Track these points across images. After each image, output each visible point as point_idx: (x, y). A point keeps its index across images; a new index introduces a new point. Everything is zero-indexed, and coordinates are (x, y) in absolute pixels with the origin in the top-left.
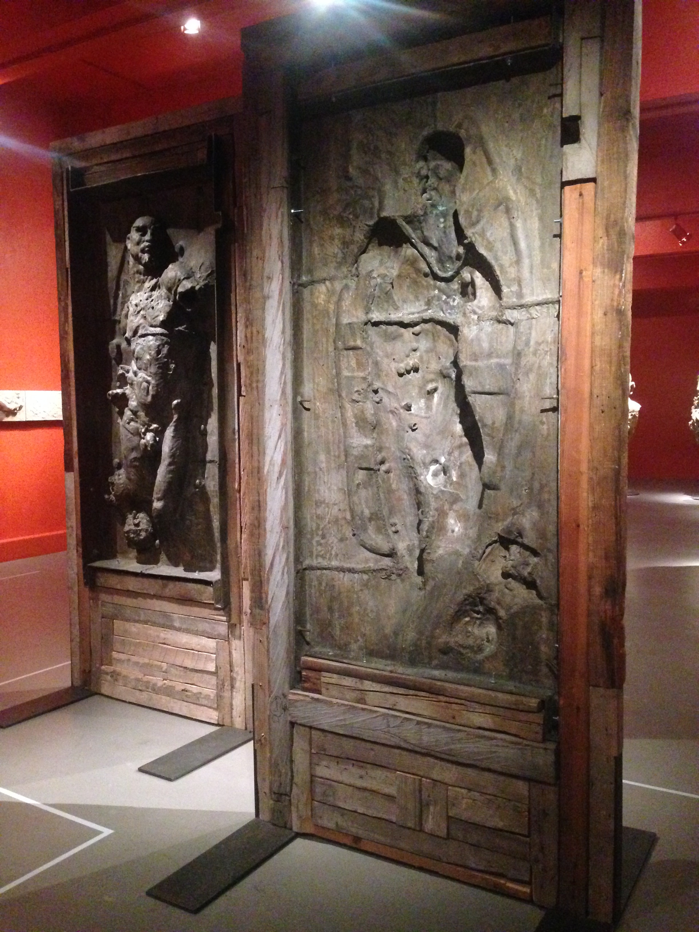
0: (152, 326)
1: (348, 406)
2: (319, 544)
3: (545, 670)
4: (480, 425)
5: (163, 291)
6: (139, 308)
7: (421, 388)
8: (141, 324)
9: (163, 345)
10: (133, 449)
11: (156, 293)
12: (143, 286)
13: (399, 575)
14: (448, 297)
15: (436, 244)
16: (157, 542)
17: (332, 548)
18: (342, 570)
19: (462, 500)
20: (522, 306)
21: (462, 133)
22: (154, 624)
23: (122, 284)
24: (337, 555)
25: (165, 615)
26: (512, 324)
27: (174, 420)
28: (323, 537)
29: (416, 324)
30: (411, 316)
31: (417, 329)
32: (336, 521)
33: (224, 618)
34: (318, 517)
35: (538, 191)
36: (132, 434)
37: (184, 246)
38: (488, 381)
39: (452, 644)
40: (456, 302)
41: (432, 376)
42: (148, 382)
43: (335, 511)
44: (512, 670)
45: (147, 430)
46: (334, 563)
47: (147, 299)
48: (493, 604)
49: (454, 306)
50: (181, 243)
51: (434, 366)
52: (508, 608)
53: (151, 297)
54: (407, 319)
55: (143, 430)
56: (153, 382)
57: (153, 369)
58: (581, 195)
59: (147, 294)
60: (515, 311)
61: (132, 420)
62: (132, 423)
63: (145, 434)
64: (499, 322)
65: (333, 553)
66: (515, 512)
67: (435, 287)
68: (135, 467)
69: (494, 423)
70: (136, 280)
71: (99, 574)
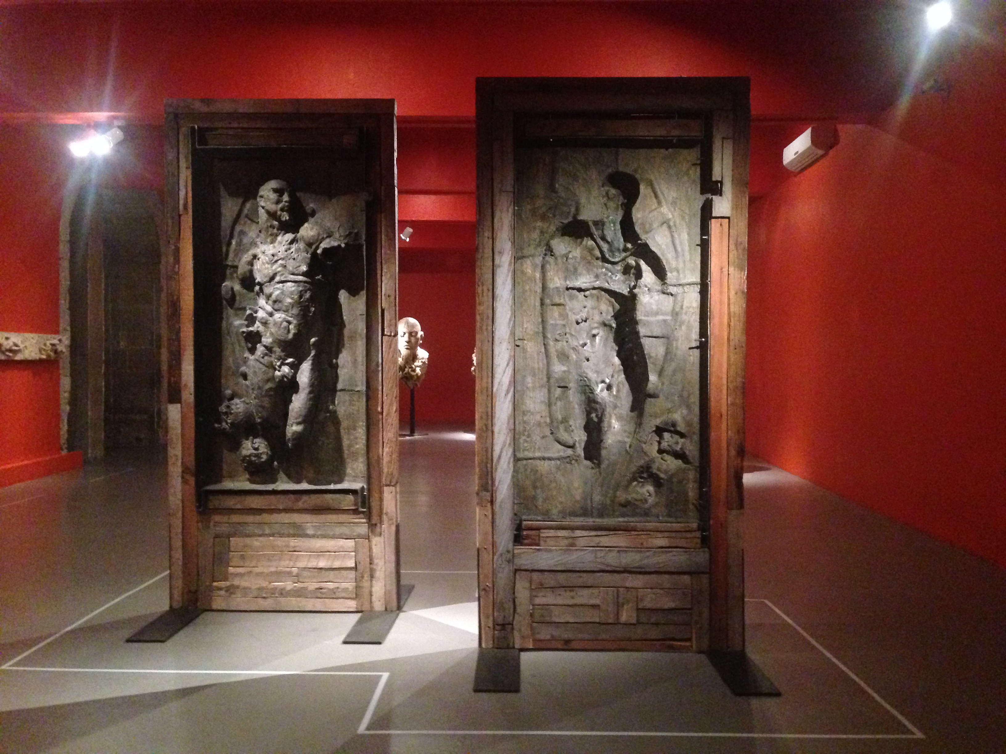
0: (293, 274)
1: (551, 343)
2: (526, 441)
3: (691, 507)
4: (647, 357)
5: (302, 245)
6: (276, 258)
7: (588, 333)
8: (279, 272)
9: (306, 292)
10: (268, 380)
11: (294, 247)
12: (276, 239)
13: (576, 460)
14: (613, 274)
15: (609, 240)
16: (276, 463)
17: (536, 443)
18: (544, 459)
19: (618, 407)
20: (680, 285)
21: (638, 176)
22: (281, 535)
23: (236, 234)
24: (539, 448)
25: (294, 525)
26: (672, 295)
27: (312, 355)
28: (529, 436)
29: (587, 290)
30: (584, 285)
31: (587, 293)
32: (539, 424)
33: (364, 520)
34: (525, 422)
35: (687, 217)
36: (267, 367)
37: (315, 208)
38: (656, 330)
39: (630, 499)
40: (617, 278)
41: (596, 325)
42: (289, 323)
43: (538, 417)
44: (670, 511)
45: (283, 364)
46: (537, 454)
47: (286, 251)
48: (655, 471)
49: (615, 281)
50: (312, 205)
51: (597, 318)
52: (666, 472)
53: (290, 249)
54: (583, 286)
55: (278, 364)
56: (295, 322)
57: (295, 311)
58: (721, 225)
59: (285, 247)
60: (675, 288)
61: (266, 355)
62: (266, 358)
63: (280, 367)
64: (664, 293)
65: (537, 447)
66: (669, 411)
67: (603, 267)
68: (270, 396)
69: (657, 356)
70: (270, 233)
71: (211, 498)
